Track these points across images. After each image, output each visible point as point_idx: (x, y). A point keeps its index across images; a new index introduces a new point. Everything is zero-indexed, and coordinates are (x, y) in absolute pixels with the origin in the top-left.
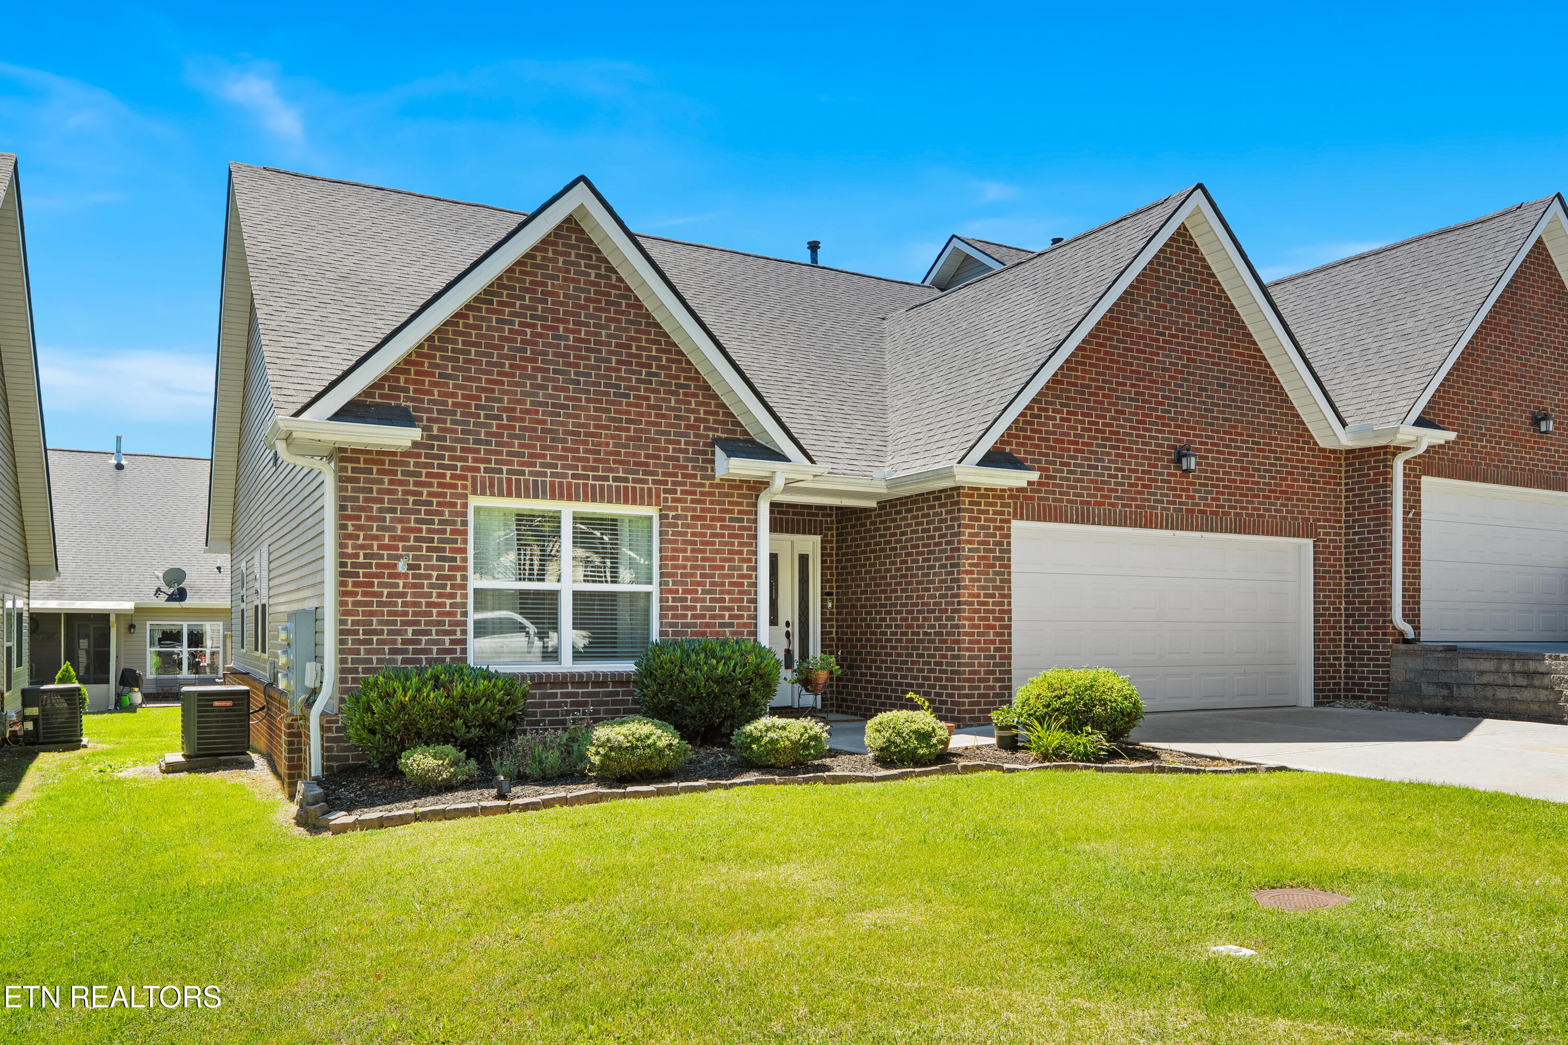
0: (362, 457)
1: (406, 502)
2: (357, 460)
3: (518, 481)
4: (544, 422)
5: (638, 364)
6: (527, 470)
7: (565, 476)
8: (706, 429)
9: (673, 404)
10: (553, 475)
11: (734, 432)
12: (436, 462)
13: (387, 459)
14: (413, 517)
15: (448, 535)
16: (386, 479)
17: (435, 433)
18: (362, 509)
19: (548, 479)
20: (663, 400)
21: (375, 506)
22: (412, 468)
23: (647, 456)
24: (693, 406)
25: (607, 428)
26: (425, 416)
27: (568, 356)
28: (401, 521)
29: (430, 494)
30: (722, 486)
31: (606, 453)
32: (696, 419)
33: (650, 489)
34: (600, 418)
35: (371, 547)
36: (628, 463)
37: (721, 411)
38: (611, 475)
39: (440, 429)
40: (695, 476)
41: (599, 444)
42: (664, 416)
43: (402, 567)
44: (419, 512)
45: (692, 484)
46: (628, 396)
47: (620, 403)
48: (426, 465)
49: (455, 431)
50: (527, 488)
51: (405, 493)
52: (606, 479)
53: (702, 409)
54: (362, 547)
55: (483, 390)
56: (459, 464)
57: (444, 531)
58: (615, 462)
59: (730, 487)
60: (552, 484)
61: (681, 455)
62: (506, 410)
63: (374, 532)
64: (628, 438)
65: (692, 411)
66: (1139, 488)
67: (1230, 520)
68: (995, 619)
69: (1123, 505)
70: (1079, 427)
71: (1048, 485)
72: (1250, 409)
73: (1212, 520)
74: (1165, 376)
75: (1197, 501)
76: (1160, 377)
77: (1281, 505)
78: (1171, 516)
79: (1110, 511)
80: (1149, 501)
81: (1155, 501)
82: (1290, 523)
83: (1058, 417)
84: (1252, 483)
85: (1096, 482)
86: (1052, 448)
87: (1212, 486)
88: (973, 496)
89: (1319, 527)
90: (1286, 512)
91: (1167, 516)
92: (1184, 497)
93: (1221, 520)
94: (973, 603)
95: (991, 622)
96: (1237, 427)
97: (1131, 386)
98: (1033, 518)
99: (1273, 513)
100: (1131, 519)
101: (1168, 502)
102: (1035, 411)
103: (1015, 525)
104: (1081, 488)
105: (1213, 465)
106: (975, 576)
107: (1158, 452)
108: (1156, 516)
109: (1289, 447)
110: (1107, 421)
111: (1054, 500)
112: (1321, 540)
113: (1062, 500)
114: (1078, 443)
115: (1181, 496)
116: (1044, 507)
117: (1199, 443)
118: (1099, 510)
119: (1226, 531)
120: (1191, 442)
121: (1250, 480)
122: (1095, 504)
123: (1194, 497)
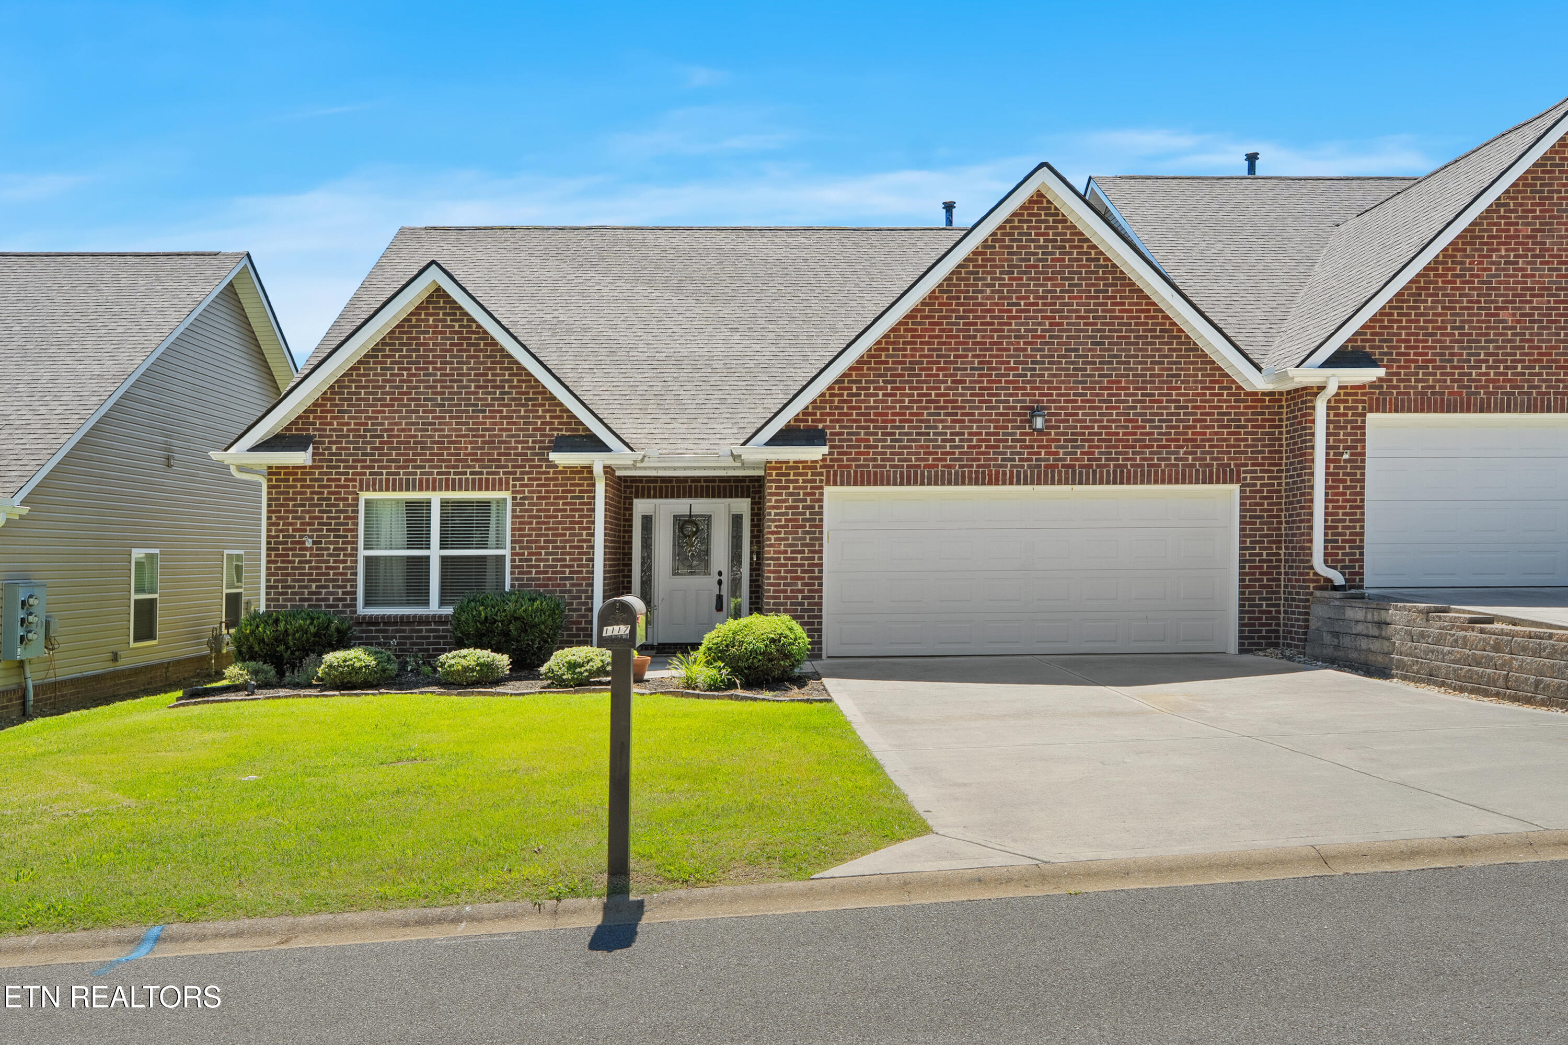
0: (283, 471)
1: (313, 499)
2: (279, 474)
3: (394, 480)
4: (416, 436)
5: (492, 387)
6: (401, 471)
7: (432, 474)
8: (551, 430)
9: (522, 413)
10: (421, 474)
11: (578, 430)
12: (334, 471)
13: (299, 471)
14: (317, 509)
15: (342, 520)
16: (299, 485)
17: (334, 451)
18: (282, 505)
19: (418, 477)
20: (514, 411)
21: (291, 503)
22: (317, 476)
23: (499, 454)
24: (540, 413)
25: (467, 436)
26: (327, 440)
27: (436, 387)
28: (308, 512)
29: (329, 493)
30: (566, 472)
31: (465, 455)
32: (542, 423)
33: (500, 479)
34: (461, 430)
35: (288, 530)
36: (483, 460)
37: (565, 415)
38: (468, 471)
39: (337, 448)
40: (541, 467)
41: (460, 449)
42: (515, 423)
43: (309, 543)
44: (321, 505)
45: (538, 473)
46: (484, 411)
47: (478, 417)
48: (326, 474)
49: (349, 449)
50: (401, 484)
51: (312, 493)
52: (465, 473)
53: (548, 415)
54: (282, 531)
55: (370, 418)
56: (351, 471)
57: (339, 518)
58: (472, 460)
59: (571, 472)
60: (421, 480)
61: (529, 452)
62: (386, 430)
63: (290, 520)
64: (483, 442)
65: (539, 417)
66: (983, 449)
67: (1108, 472)
68: (803, 572)
69: (961, 466)
70: (907, 400)
71: (868, 453)
72: (1140, 363)
73: (1081, 473)
74: (1019, 343)
75: (1061, 456)
76: (1013, 344)
77: (1185, 453)
78: (1025, 472)
79: (943, 472)
80: (996, 460)
81: (1003, 460)
82: (1197, 471)
83: (881, 393)
84: (1142, 434)
85: (928, 447)
86: (872, 421)
87: (1082, 441)
88: (781, 468)
89: (1245, 472)
90: (1194, 459)
91: (1019, 473)
92: (1043, 453)
93: (1094, 472)
94: (779, 559)
95: (799, 574)
96: (1120, 382)
97: (974, 356)
98: (849, 484)
99: (1173, 462)
100: (970, 478)
101: (1021, 460)
102: (854, 391)
103: (829, 490)
104: (908, 454)
105: (1085, 421)
106: (782, 535)
107: (1007, 414)
108: (1004, 474)
109: (1198, 395)
110: (942, 391)
111: (874, 466)
112: (1248, 485)
113: (885, 466)
114: (904, 414)
115: (1039, 453)
116: (862, 473)
117: (1065, 401)
118: (929, 473)
119: (1101, 483)
120: (1054, 401)
121: (1139, 431)
122: (925, 466)
123: (1057, 453)
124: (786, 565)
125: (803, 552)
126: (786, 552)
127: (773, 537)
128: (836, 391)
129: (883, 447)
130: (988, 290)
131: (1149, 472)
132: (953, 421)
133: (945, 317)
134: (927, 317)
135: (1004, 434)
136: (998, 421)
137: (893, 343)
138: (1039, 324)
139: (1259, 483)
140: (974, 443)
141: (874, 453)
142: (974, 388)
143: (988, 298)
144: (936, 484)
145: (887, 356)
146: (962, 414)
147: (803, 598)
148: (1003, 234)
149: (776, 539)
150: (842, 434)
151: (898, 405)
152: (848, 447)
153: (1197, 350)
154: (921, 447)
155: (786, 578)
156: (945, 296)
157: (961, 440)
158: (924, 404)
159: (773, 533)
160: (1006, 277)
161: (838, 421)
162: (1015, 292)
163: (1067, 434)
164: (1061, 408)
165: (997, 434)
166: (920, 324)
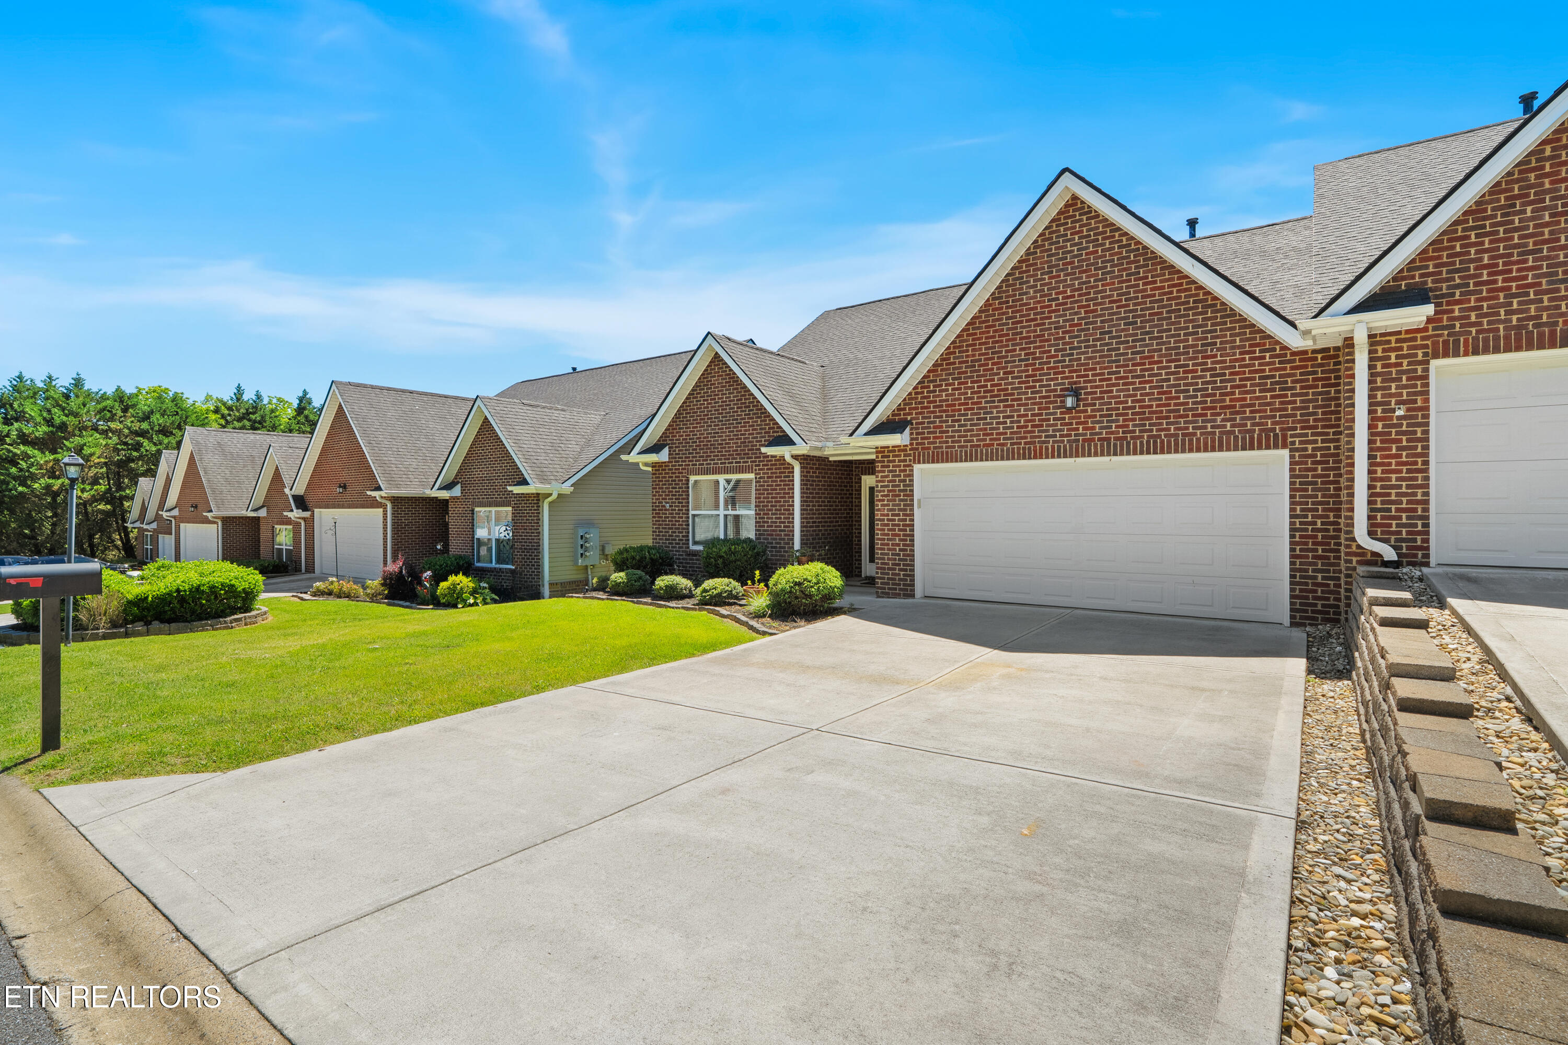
0: (656, 464)
1: (669, 481)
2: (655, 466)
5: (744, 407)
8: (766, 433)
11: (780, 432)
12: (677, 464)
13: (664, 465)
14: (671, 486)
16: (664, 472)
18: (657, 485)
21: (661, 483)
22: (670, 467)
23: (748, 450)
25: (733, 439)
26: (674, 446)
27: (719, 410)
28: (667, 488)
29: (676, 477)
30: (781, 460)
31: (733, 451)
32: (769, 428)
34: (730, 436)
35: (660, 499)
36: (741, 454)
39: (678, 450)
40: (768, 457)
42: (755, 430)
43: (668, 507)
44: (673, 484)
47: (738, 427)
48: (674, 465)
50: (705, 471)
51: (669, 477)
54: (657, 499)
56: (684, 464)
57: (680, 491)
58: (736, 454)
62: (698, 438)
63: (660, 493)
64: (741, 443)
66: (1029, 429)
67: (1142, 443)
68: (899, 530)
69: (1012, 444)
70: (969, 392)
71: (942, 437)
72: (1173, 336)
73: (1115, 445)
74: (1058, 333)
75: (1097, 430)
76: (1053, 335)
77: (1223, 420)
78: (1065, 447)
79: (997, 449)
80: (1040, 437)
81: (1046, 437)
82: (1236, 438)
83: (950, 388)
84: (1175, 405)
85: (986, 429)
86: (945, 411)
87: (1117, 415)
88: (884, 452)
89: (1292, 436)
90: (1232, 426)
91: (1059, 447)
92: (1081, 429)
93: (1128, 444)
94: (883, 520)
95: (897, 532)
96: (1153, 357)
97: (1021, 350)
98: (928, 462)
99: (1209, 430)
100: (1019, 453)
101: (1061, 436)
102: (932, 388)
103: (917, 468)
104: (971, 436)
105: (1119, 397)
106: (886, 502)
107: (1049, 397)
108: (1047, 448)
109: (1236, 360)
110: (996, 382)
111: (947, 447)
112: (1297, 450)
113: (954, 447)
114: (967, 404)
115: (1078, 429)
116: (938, 453)
117: (1101, 380)
118: (987, 450)
119: (1135, 453)
120: (1090, 381)
121: (1172, 402)
122: (984, 445)
123: (1094, 428)
124: (888, 525)
125: (898, 515)
126: (888, 515)
127: (880, 504)
128: (919, 390)
129: (952, 431)
130: (1031, 291)
131: (1183, 441)
132: (1005, 406)
133: (998, 320)
134: (984, 322)
135: (1046, 414)
136: (1041, 403)
137: (959, 347)
138: (1076, 314)
139: (1310, 447)
140: (1022, 424)
141: (947, 437)
142: (1021, 377)
143: (1031, 298)
144: (992, 460)
145: (954, 358)
146: (1013, 400)
147: (900, 550)
148: (1043, 240)
149: (882, 505)
150: (924, 423)
151: (963, 397)
152: (929, 433)
153: (1235, 315)
154: (981, 430)
155: (888, 535)
156: (997, 302)
157: (1012, 422)
158: (982, 394)
159: (880, 501)
160: (1046, 277)
161: (921, 413)
162: (1054, 288)
163: (1102, 410)
164: (1096, 387)
165: (1041, 414)
166: (978, 328)
